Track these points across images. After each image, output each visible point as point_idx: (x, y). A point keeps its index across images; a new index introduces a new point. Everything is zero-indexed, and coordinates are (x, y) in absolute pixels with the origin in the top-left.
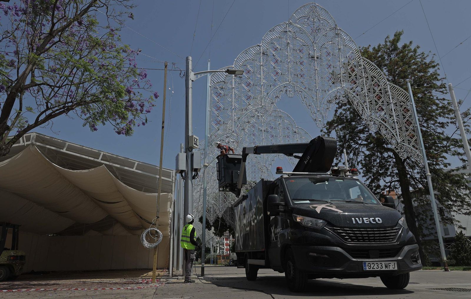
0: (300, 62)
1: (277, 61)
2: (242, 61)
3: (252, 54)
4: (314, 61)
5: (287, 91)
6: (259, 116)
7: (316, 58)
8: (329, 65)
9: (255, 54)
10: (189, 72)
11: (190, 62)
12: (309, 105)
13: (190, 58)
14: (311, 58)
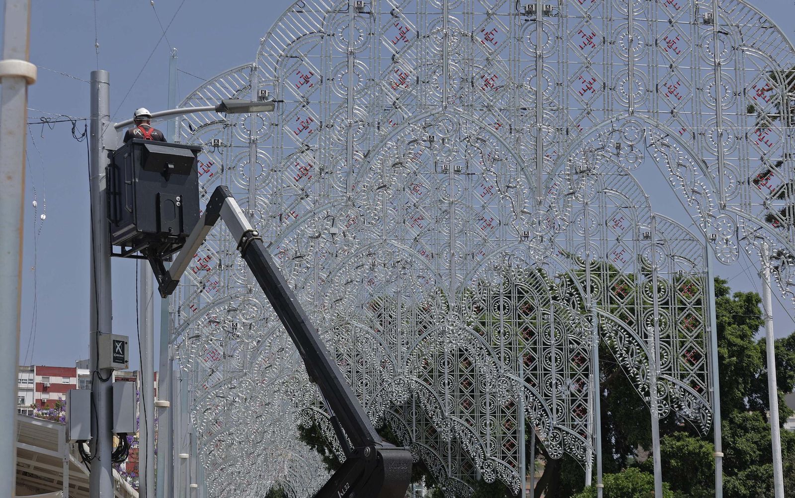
0: (484, 32)
1: (403, 35)
2: (284, 42)
3: (318, 11)
4: (533, 27)
5: (433, 141)
6: (335, 234)
7: (539, 16)
8: (589, 34)
9: (328, 12)
10: (100, 125)
11: (103, 89)
12: (508, 187)
13: (103, 76)
14: (524, 15)
